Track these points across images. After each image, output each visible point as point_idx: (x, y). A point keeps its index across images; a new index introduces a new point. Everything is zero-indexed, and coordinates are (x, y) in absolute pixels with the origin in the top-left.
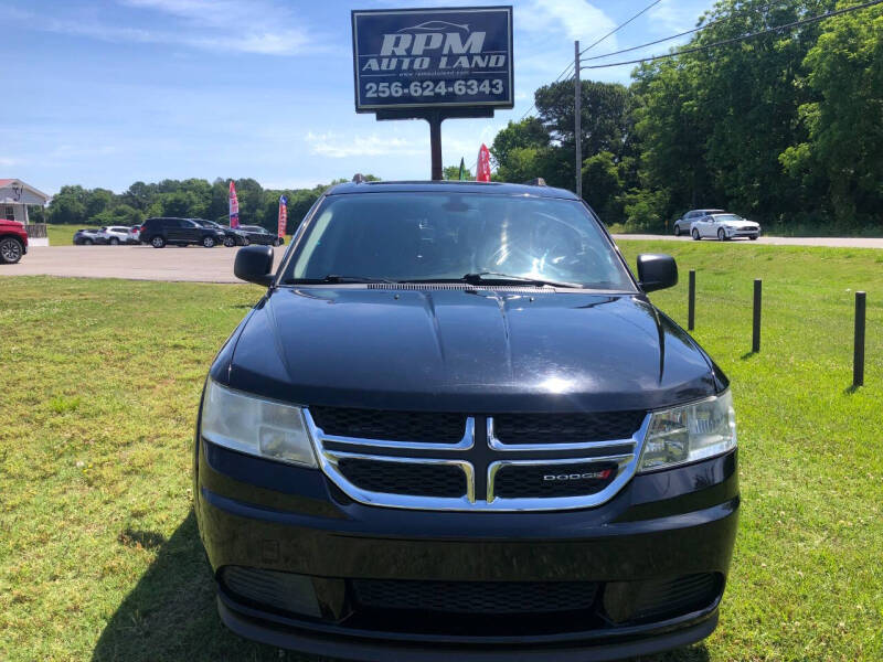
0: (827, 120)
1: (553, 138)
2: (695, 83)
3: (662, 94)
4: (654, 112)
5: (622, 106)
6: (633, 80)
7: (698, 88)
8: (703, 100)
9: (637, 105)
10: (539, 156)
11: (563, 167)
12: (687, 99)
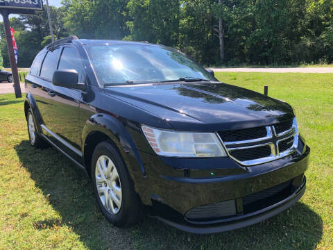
0: (136, 27)
1: (27, 27)
2: (88, 9)
3: (75, 13)
4: (72, 19)
5: (56, 16)
6: (62, 5)
7: (90, 11)
8: (91, 17)
9: (63, 16)
10: (21, 34)
11: (33, 40)
12: (85, 16)
